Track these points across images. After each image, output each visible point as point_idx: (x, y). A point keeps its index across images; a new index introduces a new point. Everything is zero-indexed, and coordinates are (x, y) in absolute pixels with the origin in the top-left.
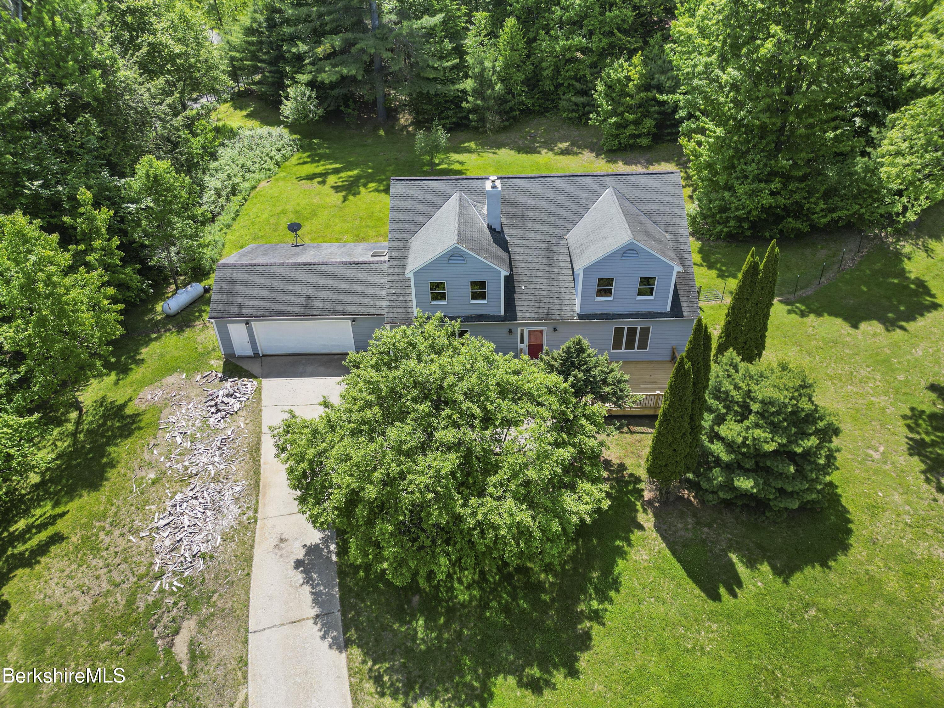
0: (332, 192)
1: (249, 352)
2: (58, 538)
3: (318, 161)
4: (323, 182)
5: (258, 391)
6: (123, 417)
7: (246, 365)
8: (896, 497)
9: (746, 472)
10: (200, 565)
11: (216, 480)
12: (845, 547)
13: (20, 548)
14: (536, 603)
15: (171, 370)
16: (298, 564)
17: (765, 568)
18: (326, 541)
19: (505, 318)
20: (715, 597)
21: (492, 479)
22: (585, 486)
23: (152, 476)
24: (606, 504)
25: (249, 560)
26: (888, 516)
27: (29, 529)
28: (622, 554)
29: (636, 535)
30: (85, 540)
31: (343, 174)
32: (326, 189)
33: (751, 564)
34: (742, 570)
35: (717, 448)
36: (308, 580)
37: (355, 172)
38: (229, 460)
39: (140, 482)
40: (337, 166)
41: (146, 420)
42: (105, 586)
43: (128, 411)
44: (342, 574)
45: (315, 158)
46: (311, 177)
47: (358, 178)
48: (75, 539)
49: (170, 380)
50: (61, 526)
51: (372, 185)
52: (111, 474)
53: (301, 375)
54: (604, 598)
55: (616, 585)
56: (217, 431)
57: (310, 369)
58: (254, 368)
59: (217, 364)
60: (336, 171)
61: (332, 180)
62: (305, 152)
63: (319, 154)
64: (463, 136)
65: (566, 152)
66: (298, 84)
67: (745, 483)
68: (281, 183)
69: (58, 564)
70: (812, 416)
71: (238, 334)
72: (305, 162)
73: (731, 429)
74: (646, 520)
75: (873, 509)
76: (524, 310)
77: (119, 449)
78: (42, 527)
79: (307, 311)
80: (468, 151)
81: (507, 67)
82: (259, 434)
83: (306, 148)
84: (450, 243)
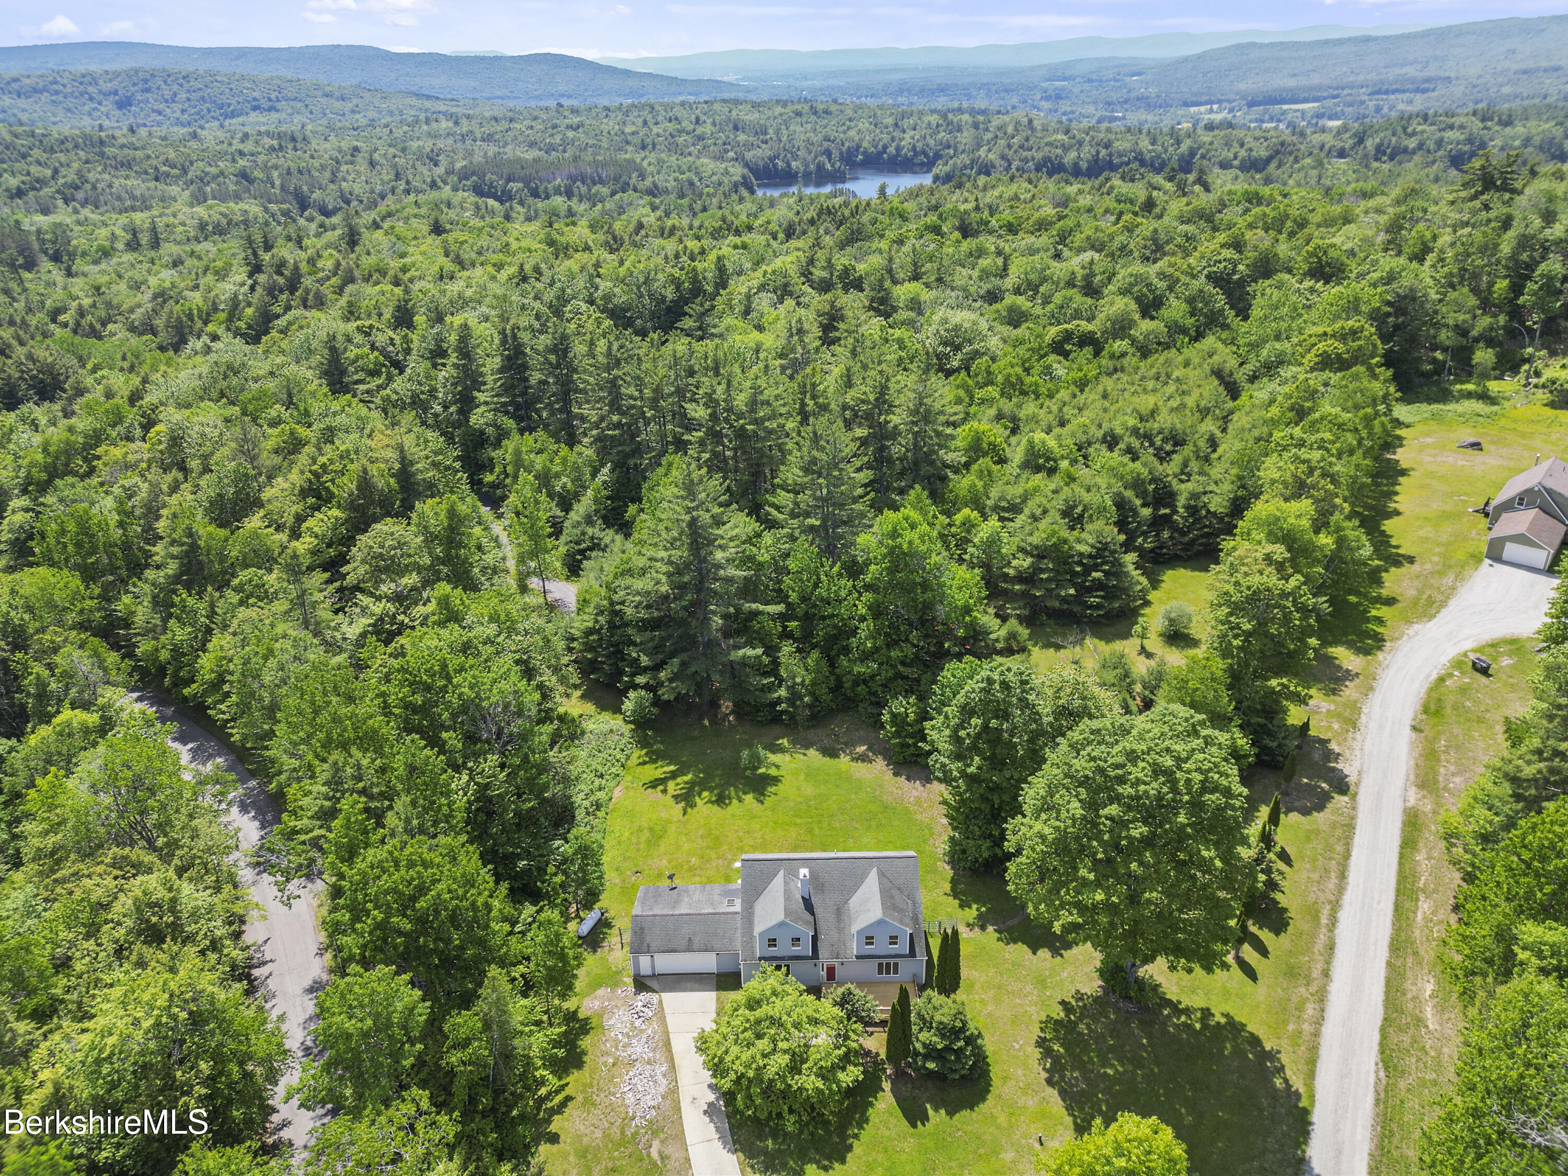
0: (672, 802)
1: (649, 972)
2: (569, 1099)
3: (655, 761)
4: (665, 791)
5: (660, 1002)
6: (578, 1020)
7: (650, 983)
8: (1020, 1072)
9: (933, 1059)
10: (654, 1113)
11: (649, 1063)
12: (984, 1099)
13: (549, 1105)
14: (827, 1131)
15: (599, 986)
16: (705, 1112)
17: (943, 1112)
18: (717, 1099)
19: (812, 958)
20: (914, 1126)
21: (805, 1066)
22: (851, 1068)
23: (611, 1061)
24: (861, 1078)
25: (679, 1109)
26: (1012, 1083)
27: (550, 1093)
28: (871, 1104)
29: (881, 1094)
30: (586, 1099)
31: (679, 780)
32: (668, 799)
33: (936, 1110)
34: (931, 1112)
35: (918, 1046)
36: (712, 1121)
37: (689, 777)
38: (654, 1050)
39: (605, 1064)
40: (672, 768)
41: (594, 1022)
42: (607, 1125)
43: (581, 1015)
44: (728, 1117)
45: (654, 757)
46: (654, 784)
47: (692, 784)
48: (580, 1098)
49: (601, 992)
50: (568, 1091)
51: (705, 794)
52: (585, 1059)
53: (685, 990)
54: (860, 1127)
55: (867, 1121)
56: (642, 1031)
57: (689, 985)
58: (654, 984)
59: (629, 980)
60: (674, 775)
61: (671, 785)
62: (642, 748)
63: (653, 752)
64: (777, 729)
65: (863, 758)
66: (635, 687)
67: (931, 1065)
68: (632, 793)
69: (576, 1113)
70: (963, 1029)
71: (645, 963)
72: (644, 763)
73: (924, 1036)
74: (887, 1085)
75: (1005, 1079)
76: (823, 953)
77: (585, 1043)
78: (557, 1092)
79: (689, 949)
80: (781, 750)
81: (814, 683)
82: (667, 1033)
83: (643, 742)
84: (780, 916)
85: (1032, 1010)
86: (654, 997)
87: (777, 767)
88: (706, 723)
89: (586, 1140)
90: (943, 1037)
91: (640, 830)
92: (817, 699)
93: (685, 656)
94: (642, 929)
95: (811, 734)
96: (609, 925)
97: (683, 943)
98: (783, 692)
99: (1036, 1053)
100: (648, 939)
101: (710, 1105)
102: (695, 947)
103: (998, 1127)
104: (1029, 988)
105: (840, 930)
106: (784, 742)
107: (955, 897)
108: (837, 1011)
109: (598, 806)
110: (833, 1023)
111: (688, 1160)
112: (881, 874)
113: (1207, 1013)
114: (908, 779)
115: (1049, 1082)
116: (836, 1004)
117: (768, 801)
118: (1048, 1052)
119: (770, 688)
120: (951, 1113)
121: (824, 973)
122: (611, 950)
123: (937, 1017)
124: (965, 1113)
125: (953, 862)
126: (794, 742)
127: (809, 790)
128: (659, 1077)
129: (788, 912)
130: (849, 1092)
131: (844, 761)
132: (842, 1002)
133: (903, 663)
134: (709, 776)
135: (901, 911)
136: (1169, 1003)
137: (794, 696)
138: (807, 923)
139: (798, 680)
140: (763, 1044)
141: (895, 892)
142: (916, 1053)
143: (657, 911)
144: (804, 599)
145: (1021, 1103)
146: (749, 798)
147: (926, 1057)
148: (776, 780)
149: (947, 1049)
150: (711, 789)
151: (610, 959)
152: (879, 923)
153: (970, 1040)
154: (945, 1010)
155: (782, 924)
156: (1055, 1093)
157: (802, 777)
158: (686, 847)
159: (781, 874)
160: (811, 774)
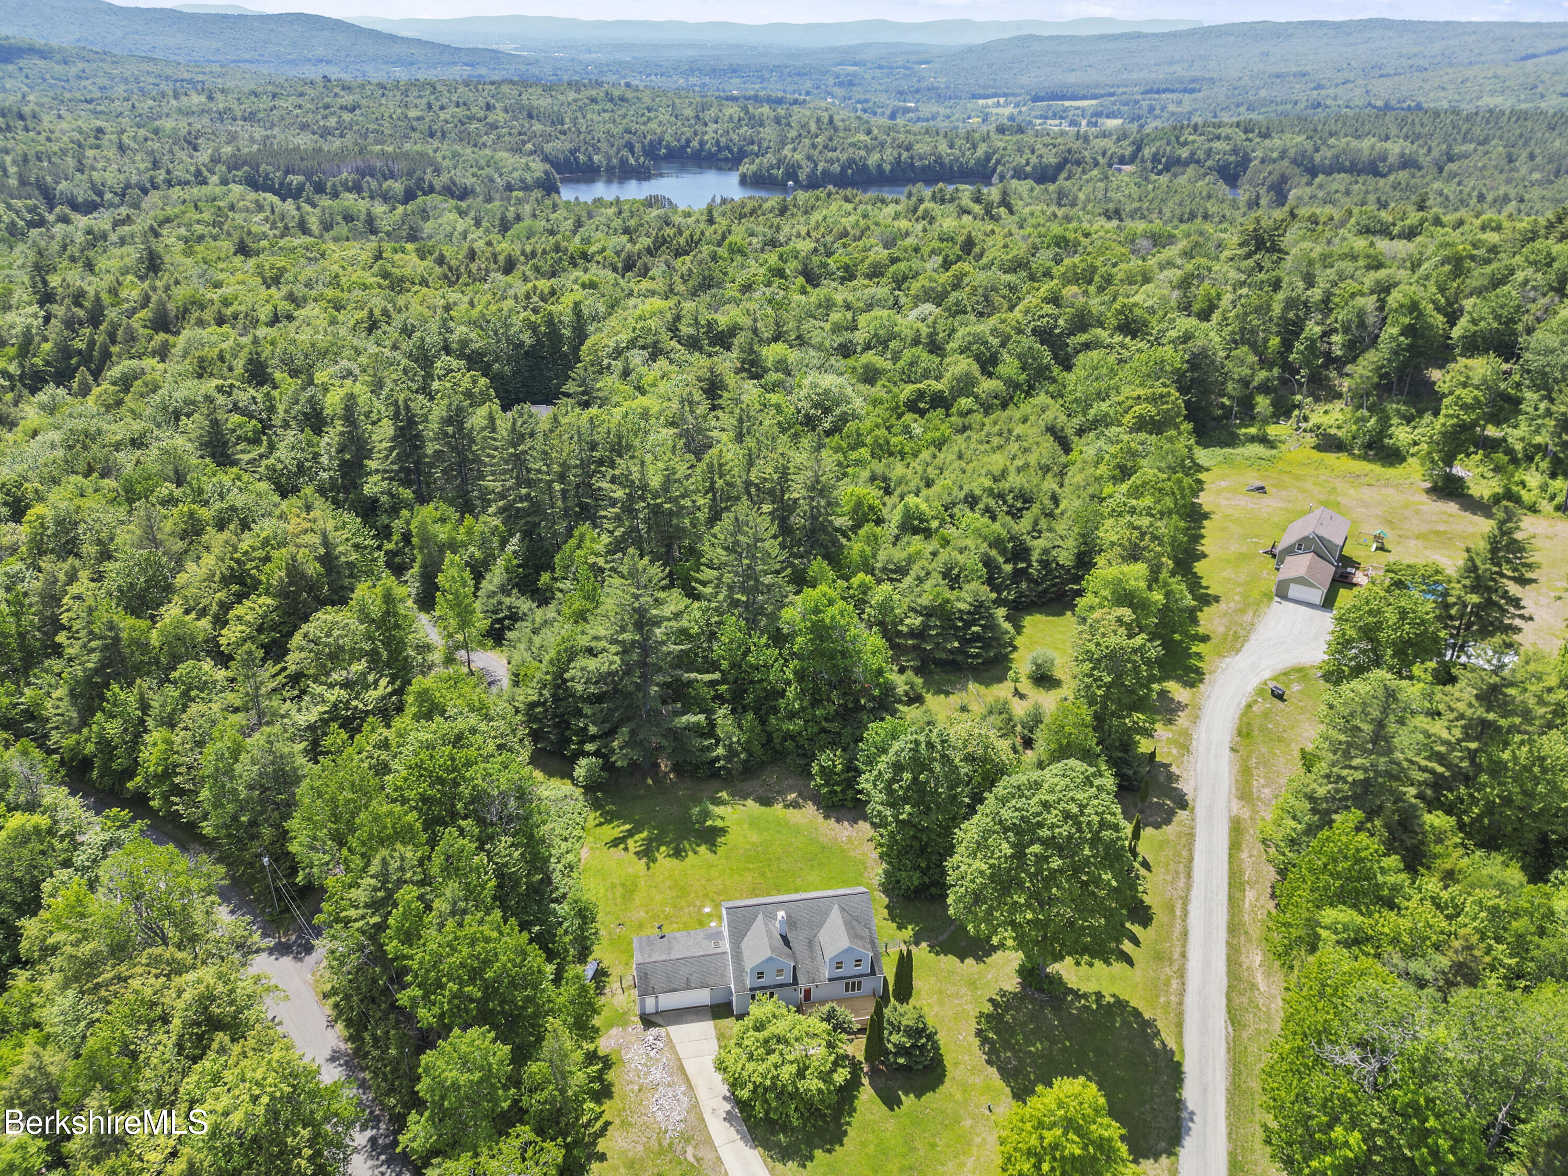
0: (635, 859)
1: (655, 1010)
2: (607, 1124)
3: (610, 822)
4: (626, 849)
5: (668, 1034)
6: (600, 1058)
7: (655, 1019)
8: (966, 1058)
9: (902, 1055)
10: (682, 1125)
11: (669, 1085)
12: (942, 1082)
13: (592, 1130)
14: (825, 1122)
15: (611, 1026)
16: (725, 1119)
17: (912, 1096)
18: (733, 1108)
19: (793, 984)
20: (892, 1110)
21: (808, 1072)
22: (840, 1070)
23: (636, 1088)
24: (848, 1077)
25: (703, 1120)
26: (961, 1067)
27: (590, 1121)
28: (856, 1097)
29: (862, 1088)
30: (622, 1122)
31: (637, 837)
32: (631, 855)
33: (907, 1094)
34: (903, 1097)
35: (890, 1046)
36: (732, 1125)
37: (645, 834)
38: (671, 1075)
39: (632, 1091)
40: (628, 827)
41: (614, 1058)
42: (645, 1140)
43: (601, 1054)
44: (744, 1120)
45: (609, 818)
46: (615, 843)
47: (650, 840)
48: (617, 1121)
49: (614, 1031)
50: (605, 1117)
51: (663, 849)
52: (614, 1089)
53: (686, 1022)
54: (850, 1116)
55: (855, 1110)
56: (658, 1060)
57: (690, 1017)
58: (659, 1020)
59: (637, 1019)
60: (631, 834)
61: (630, 842)
62: (596, 810)
63: (608, 813)
64: (715, 784)
65: (795, 805)
66: (588, 754)
67: (901, 1061)
68: (597, 853)
69: (617, 1134)
70: (924, 1029)
71: (650, 1003)
72: (601, 824)
73: (894, 1038)
74: (865, 1081)
75: (956, 1064)
76: (801, 979)
77: (610, 1076)
78: (597, 1119)
79: (688, 987)
80: (723, 803)
81: (748, 742)
82: (679, 1060)
83: (596, 805)
84: (768, 954)
85: (968, 1007)
86: (662, 1031)
87: (722, 818)
88: (650, 782)
89: (630, 1154)
90: (910, 1037)
91: (613, 886)
92: (751, 755)
93: (632, 725)
94: (646, 974)
95: (747, 786)
96: (606, 974)
97: (682, 983)
98: (720, 751)
99: (977, 1041)
100: (652, 982)
101: (728, 1113)
102: (693, 984)
103: (956, 1102)
104: (964, 990)
105: (813, 959)
106: (724, 795)
107: (893, 920)
108: (825, 1025)
109: (571, 867)
110: (825, 1036)
111: (719, 1158)
112: (843, 909)
113: (1099, 995)
114: (838, 821)
115: (989, 1062)
116: (823, 1020)
117: (720, 850)
118: (985, 1040)
119: (709, 749)
120: (918, 1096)
121: (802, 996)
122: (613, 995)
123: (904, 1022)
124: (929, 1095)
125: (886, 892)
126: (732, 794)
127: (754, 837)
128: (681, 1096)
129: (773, 949)
130: (840, 1089)
131: (778, 808)
132: (828, 1018)
133: (826, 720)
134: (663, 832)
135: (862, 938)
136: (1071, 991)
137: (732, 753)
138: (788, 956)
139: (735, 739)
140: (774, 1058)
141: (855, 923)
142: (887, 1052)
143: (656, 957)
144: (733, 666)
145: (970, 1081)
146: (703, 849)
147: (896, 1054)
148: (723, 831)
149: (912, 1046)
150: (667, 844)
151: (615, 1002)
152: (848, 950)
153: (930, 1037)
154: (909, 1015)
155: (770, 960)
156: (994, 1070)
157: (746, 826)
158: (658, 898)
159: (760, 917)
160: (754, 823)
